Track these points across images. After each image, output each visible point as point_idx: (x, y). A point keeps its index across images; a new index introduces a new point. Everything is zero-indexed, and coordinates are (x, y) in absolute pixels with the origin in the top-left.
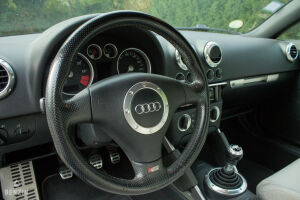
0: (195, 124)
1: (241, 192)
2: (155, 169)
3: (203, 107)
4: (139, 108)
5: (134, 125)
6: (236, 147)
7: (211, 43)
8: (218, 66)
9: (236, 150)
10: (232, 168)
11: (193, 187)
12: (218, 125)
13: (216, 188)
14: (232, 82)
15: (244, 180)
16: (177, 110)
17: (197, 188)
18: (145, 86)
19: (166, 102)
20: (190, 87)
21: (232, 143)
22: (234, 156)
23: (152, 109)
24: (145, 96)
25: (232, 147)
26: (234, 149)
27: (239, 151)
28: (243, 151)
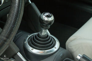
6: (47, 14)
9: (48, 16)
10: (46, 32)
13: (35, 51)
22: (47, 21)
25: (44, 15)
26: (46, 16)
27: (50, 17)
28: (54, 17)
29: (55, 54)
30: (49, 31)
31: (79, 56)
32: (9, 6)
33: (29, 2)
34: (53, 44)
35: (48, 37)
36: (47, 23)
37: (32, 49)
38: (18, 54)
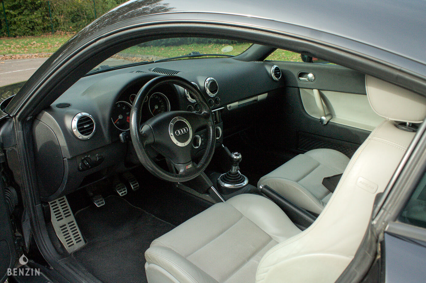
0: (205, 142)
1: (244, 185)
2: (190, 166)
3: (211, 128)
4: (177, 133)
5: (175, 141)
6: (236, 153)
7: (209, 79)
8: (216, 95)
9: (236, 155)
10: (235, 169)
11: (210, 187)
12: (221, 142)
13: (227, 185)
14: (228, 106)
15: (246, 178)
16: (196, 132)
17: (213, 188)
18: (178, 119)
19: (190, 128)
20: (201, 116)
21: (233, 151)
22: (236, 159)
23: (184, 132)
24: (179, 125)
25: (233, 154)
26: (235, 155)
27: (239, 155)
28: (242, 156)
29: (244, 188)
30: (240, 171)
31: (262, 186)
32: (204, 148)
33: (222, 146)
34: (243, 180)
35: (238, 174)
36: (236, 161)
37: (224, 184)
38: (211, 187)
